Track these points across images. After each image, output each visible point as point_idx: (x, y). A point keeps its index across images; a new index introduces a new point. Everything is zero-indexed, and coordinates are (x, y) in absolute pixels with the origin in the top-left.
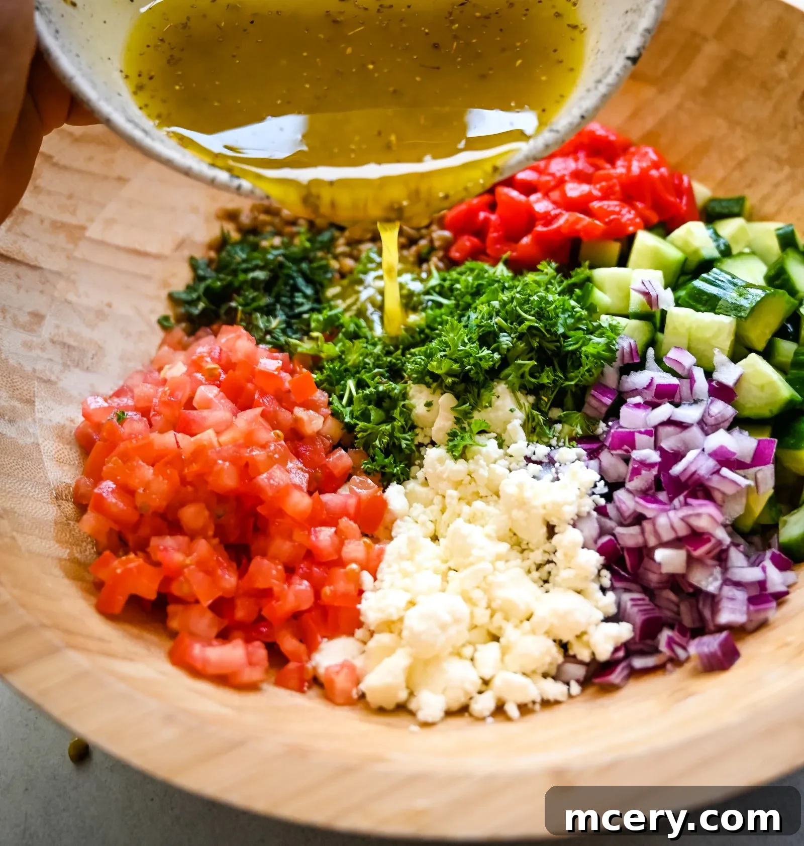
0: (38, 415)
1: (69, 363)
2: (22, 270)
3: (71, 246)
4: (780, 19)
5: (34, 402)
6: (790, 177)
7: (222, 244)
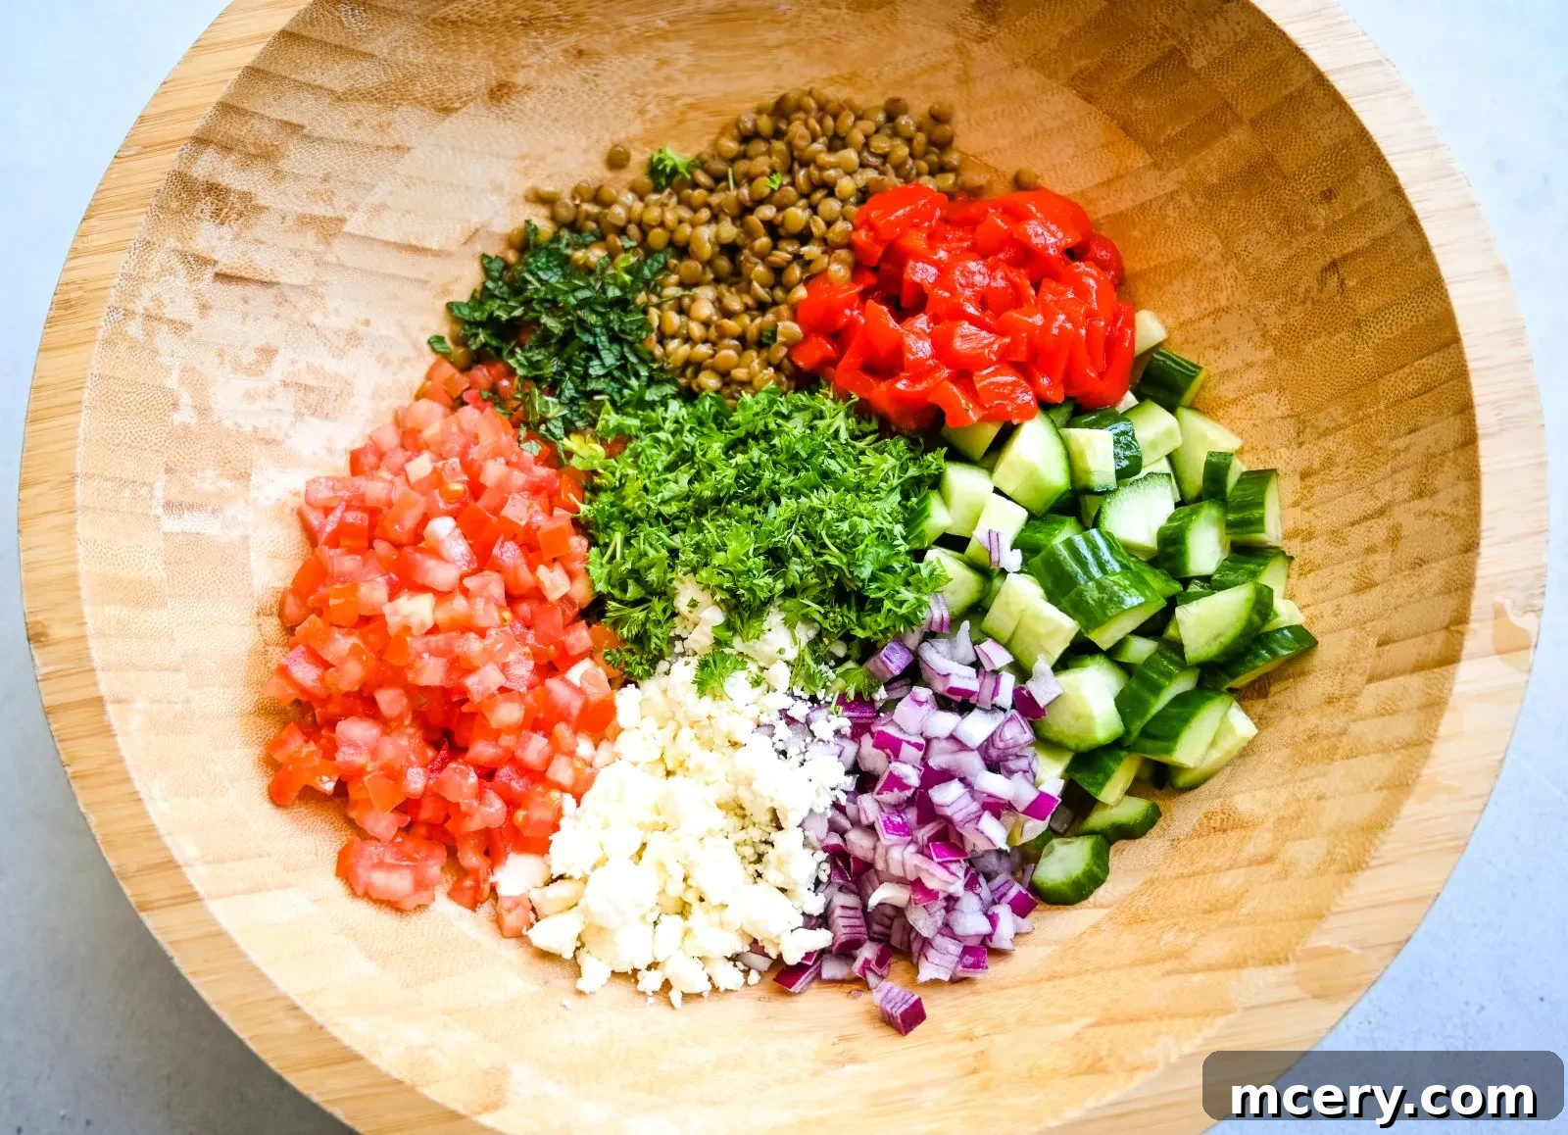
0: (254, 493)
1: (303, 411)
2: (251, 290)
3: (322, 248)
4: (1346, 144)
5: (250, 475)
6: (1268, 363)
7: (526, 244)
